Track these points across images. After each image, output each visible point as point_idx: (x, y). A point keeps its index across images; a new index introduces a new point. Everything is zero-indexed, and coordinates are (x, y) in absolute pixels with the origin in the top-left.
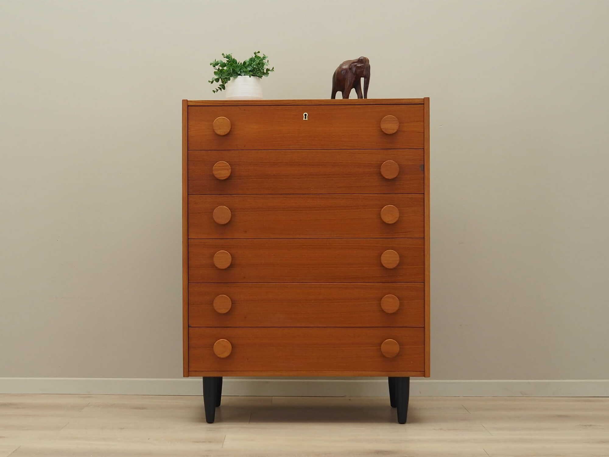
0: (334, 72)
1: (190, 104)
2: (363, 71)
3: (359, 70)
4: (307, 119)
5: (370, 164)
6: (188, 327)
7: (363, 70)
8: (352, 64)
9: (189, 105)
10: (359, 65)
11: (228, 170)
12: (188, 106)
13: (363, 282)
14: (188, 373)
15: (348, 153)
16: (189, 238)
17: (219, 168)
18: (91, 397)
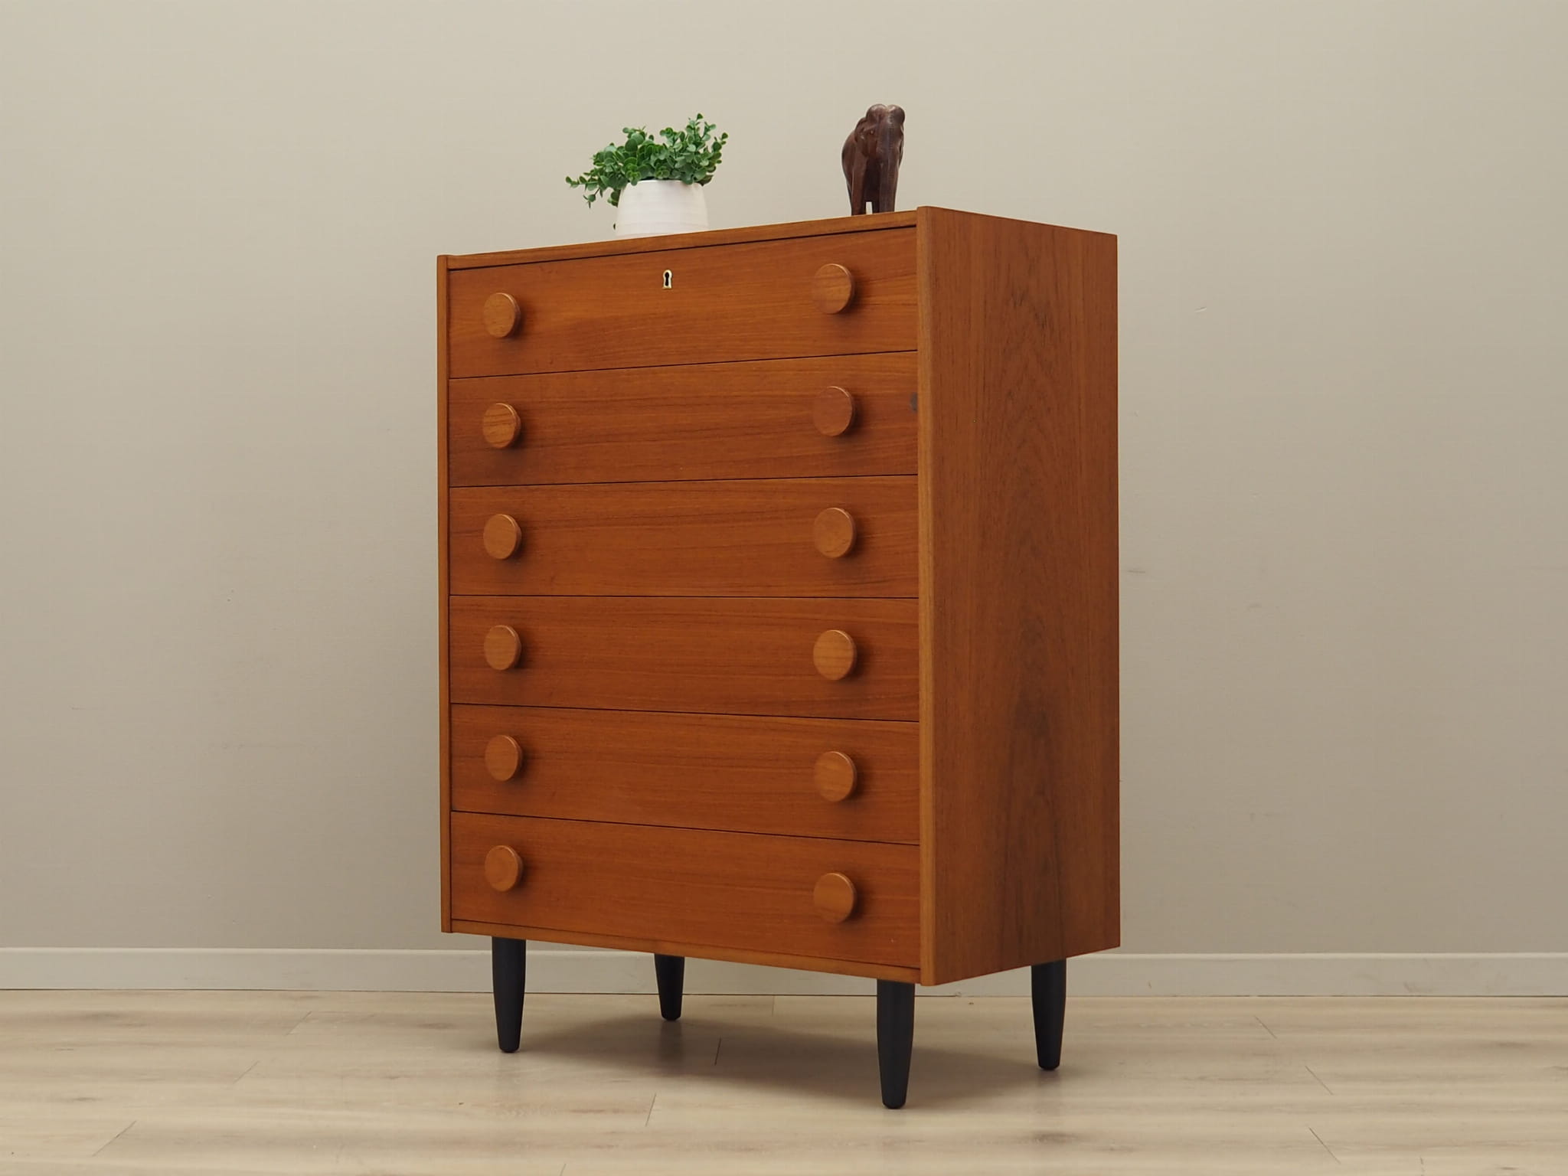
1: (452, 265)
2: (877, 142)
3: (870, 143)
4: (670, 286)
5: (801, 396)
6: (450, 808)
7: (875, 140)
9: (451, 268)
10: (867, 128)
11: (509, 424)
12: (449, 270)
14: (452, 922)
15: (754, 369)
16: (451, 593)
17: (494, 420)
18: (316, 997)
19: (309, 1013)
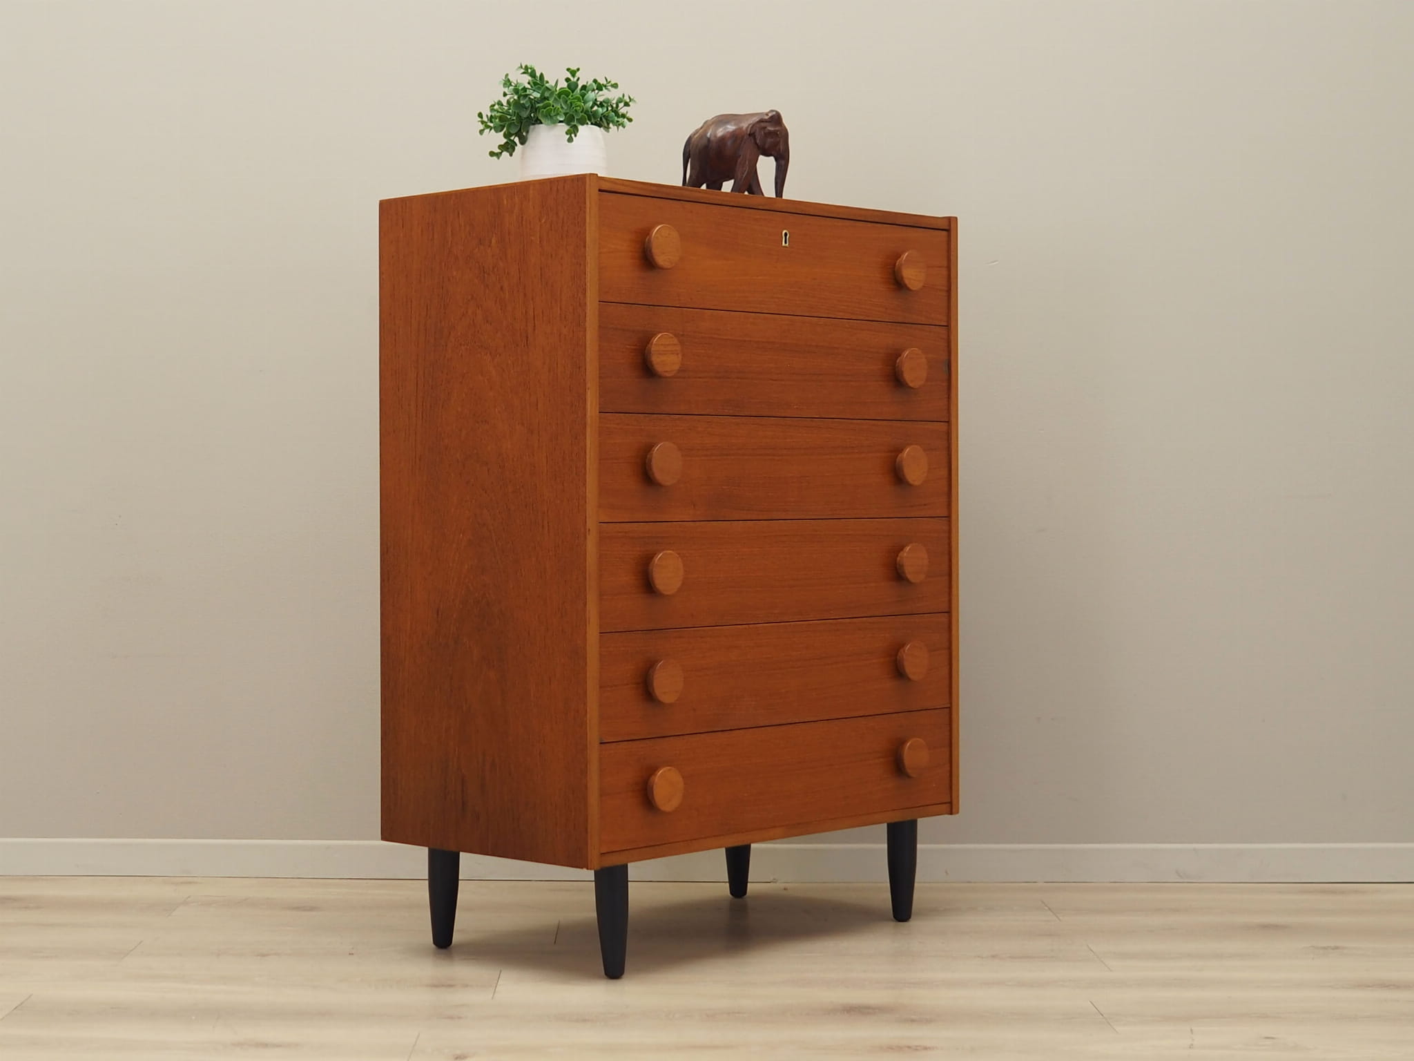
0: (688, 136)
2: (780, 141)
3: (769, 140)
4: (787, 244)
7: (778, 139)
8: (758, 125)
10: (771, 129)
13: (869, 615)
18: (196, 883)
19: (189, 897)
